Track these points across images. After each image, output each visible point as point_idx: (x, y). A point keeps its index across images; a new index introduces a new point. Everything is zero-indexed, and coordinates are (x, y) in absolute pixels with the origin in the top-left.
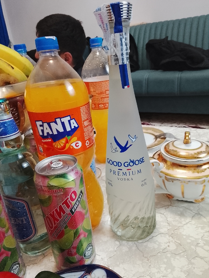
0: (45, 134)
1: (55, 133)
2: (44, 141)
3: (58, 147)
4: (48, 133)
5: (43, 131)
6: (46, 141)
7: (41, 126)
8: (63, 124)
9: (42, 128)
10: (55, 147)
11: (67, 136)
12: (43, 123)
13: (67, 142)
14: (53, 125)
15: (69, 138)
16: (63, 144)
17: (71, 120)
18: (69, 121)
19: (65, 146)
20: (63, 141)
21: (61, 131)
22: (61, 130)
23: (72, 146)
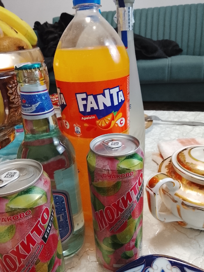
0: (88, 110)
1: (102, 107)
2: (85, 119)
3: (103, 125)
4: (92, 109)
5: (85, 106)
6: (87, 118)
7: (83, 99)
8: (111, 96)
9: (85, 102)
10: (99, 126)
11: (113, 111)
12: (87, 96)
13: (113, 119)
14: (100, 98)
15: (115, 113)
16: (109, 121)
17: (120, 91)
18: (118, 93)
19: (110, 124)
20: (109, 117)
21: (108, 106)
22: (109, 104)
23: (117, 124)
